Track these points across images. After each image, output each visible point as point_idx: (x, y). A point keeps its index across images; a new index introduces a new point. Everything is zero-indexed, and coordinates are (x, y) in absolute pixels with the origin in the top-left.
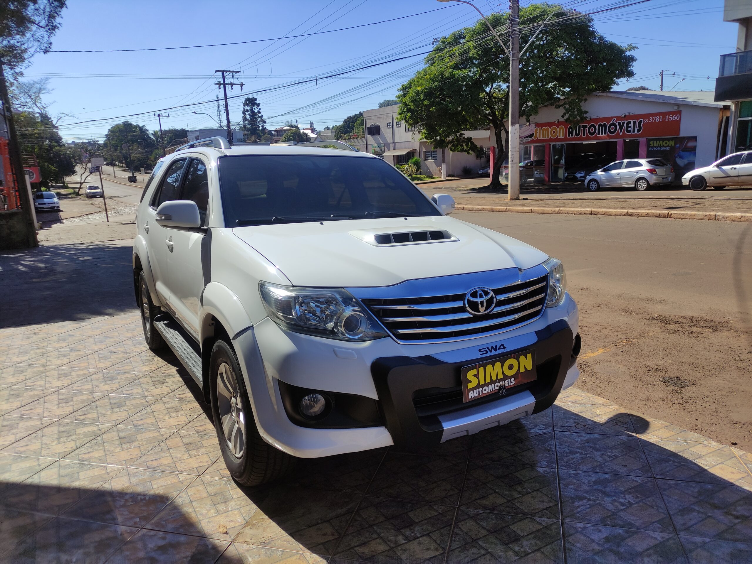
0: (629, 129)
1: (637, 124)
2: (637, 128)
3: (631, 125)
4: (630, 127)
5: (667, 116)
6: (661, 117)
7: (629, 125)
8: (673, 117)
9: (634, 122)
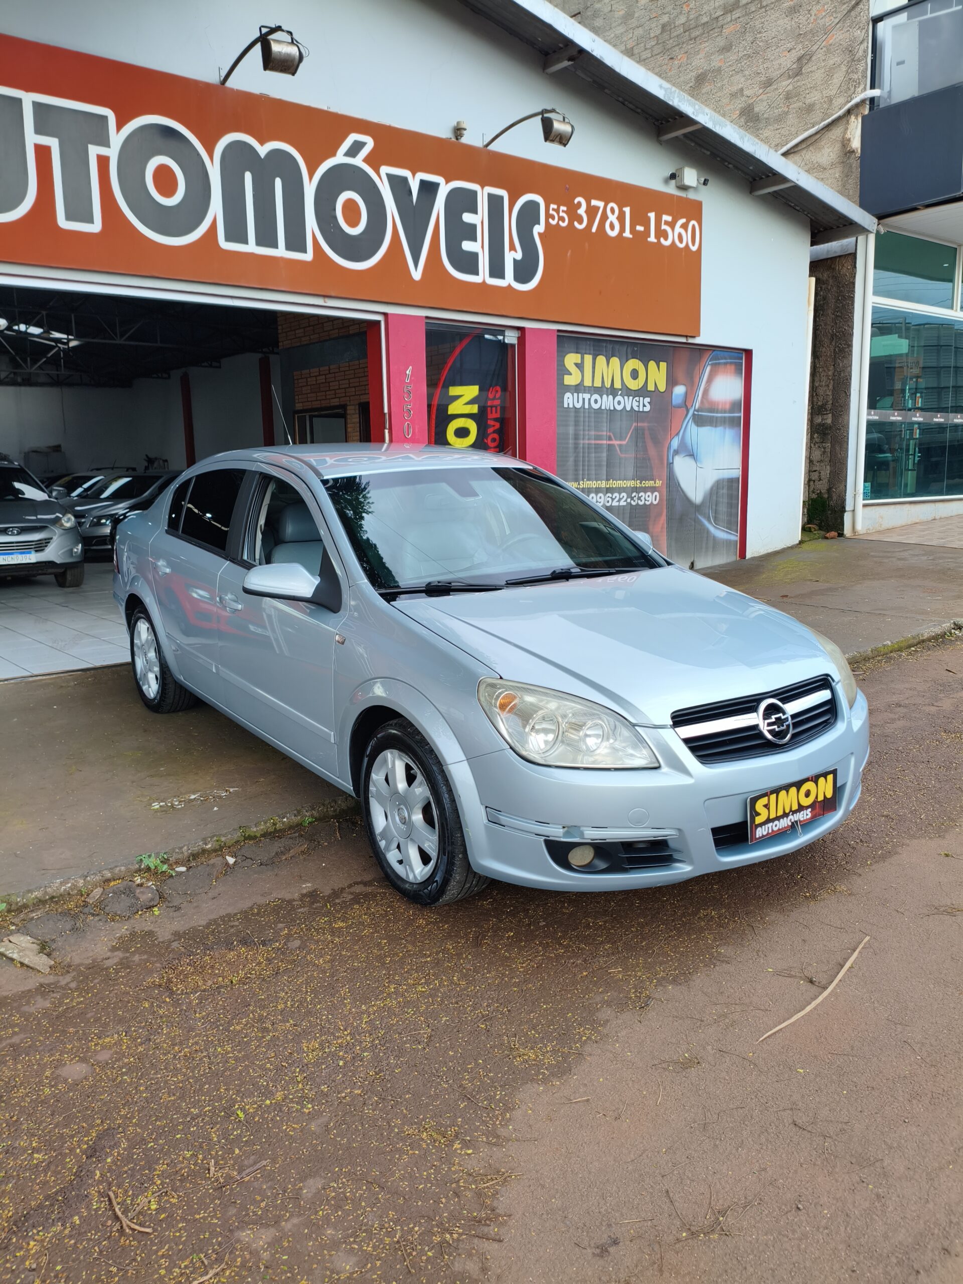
0: (467, 246)
1: (510, 223)
2: (512, 248)
3: (479, 219)
4: (470, 232)
5: (652, 215)
6: (627, 210)
7: (467, 217)
8: (678, 229)
9: (495, 203)
